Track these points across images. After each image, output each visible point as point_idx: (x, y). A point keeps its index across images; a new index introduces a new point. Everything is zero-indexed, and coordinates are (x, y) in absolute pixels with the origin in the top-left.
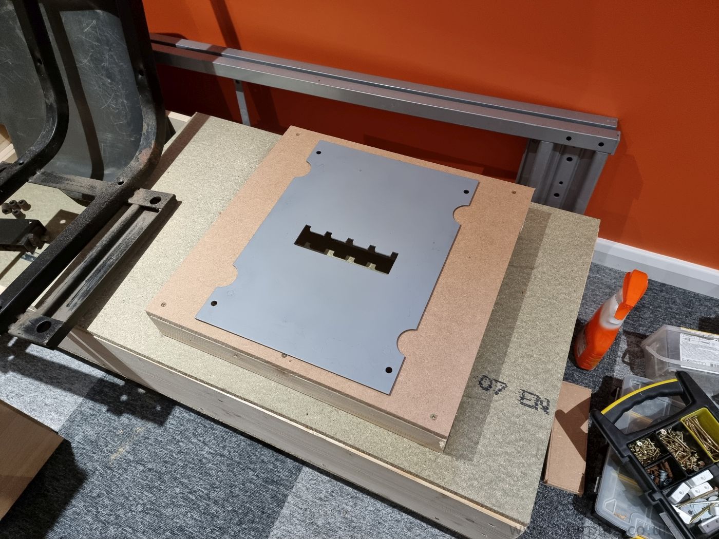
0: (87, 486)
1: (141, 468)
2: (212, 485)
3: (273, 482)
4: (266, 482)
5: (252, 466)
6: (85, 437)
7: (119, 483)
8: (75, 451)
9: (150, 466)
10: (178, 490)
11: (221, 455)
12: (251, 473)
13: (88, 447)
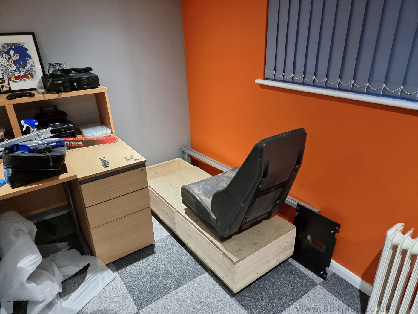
0: (154, 255)
1: (167, 256)
2: (181, 267)
3: (196, 273)
4: (194, 272)
5: (193, 267)
6: (159, 245)
7: (161, 257)
8: (155, 247)
9: (170, 257)
10: (173, 264)
11: (187, 262)
12: (192, 268)
13: (158, 248)
